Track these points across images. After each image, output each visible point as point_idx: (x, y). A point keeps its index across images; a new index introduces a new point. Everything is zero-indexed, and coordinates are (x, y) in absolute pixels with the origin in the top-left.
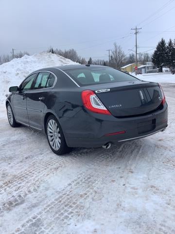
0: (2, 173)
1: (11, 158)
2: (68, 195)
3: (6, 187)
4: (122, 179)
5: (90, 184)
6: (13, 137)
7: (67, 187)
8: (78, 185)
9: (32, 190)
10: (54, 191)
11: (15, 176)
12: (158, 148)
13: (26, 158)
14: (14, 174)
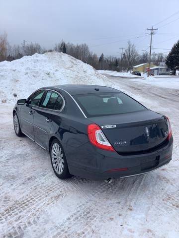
0: (4, 197)
1: (14, 178)
2: (66, 232)
3: (7, 215)
4: (121, 217)
5: (89, 220)
6: (18, 150)
7: (66, 222)
8: (76, 220)
9: (32, 222)
10: (53, 225)
11: (17, 201)
12: (160, 179)
13: (29, 179)
14: (16, 200)
